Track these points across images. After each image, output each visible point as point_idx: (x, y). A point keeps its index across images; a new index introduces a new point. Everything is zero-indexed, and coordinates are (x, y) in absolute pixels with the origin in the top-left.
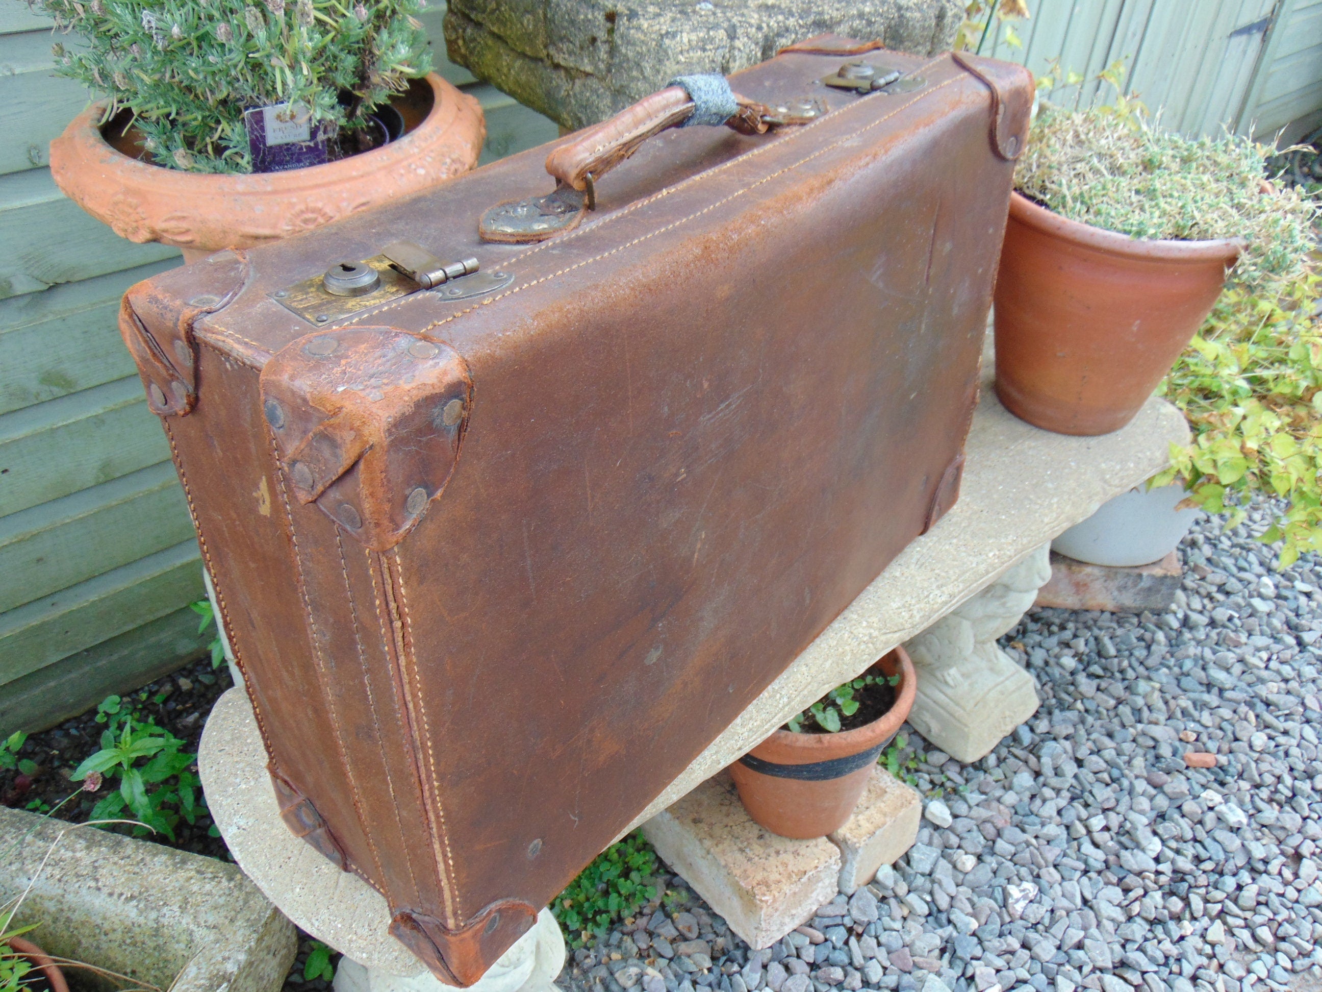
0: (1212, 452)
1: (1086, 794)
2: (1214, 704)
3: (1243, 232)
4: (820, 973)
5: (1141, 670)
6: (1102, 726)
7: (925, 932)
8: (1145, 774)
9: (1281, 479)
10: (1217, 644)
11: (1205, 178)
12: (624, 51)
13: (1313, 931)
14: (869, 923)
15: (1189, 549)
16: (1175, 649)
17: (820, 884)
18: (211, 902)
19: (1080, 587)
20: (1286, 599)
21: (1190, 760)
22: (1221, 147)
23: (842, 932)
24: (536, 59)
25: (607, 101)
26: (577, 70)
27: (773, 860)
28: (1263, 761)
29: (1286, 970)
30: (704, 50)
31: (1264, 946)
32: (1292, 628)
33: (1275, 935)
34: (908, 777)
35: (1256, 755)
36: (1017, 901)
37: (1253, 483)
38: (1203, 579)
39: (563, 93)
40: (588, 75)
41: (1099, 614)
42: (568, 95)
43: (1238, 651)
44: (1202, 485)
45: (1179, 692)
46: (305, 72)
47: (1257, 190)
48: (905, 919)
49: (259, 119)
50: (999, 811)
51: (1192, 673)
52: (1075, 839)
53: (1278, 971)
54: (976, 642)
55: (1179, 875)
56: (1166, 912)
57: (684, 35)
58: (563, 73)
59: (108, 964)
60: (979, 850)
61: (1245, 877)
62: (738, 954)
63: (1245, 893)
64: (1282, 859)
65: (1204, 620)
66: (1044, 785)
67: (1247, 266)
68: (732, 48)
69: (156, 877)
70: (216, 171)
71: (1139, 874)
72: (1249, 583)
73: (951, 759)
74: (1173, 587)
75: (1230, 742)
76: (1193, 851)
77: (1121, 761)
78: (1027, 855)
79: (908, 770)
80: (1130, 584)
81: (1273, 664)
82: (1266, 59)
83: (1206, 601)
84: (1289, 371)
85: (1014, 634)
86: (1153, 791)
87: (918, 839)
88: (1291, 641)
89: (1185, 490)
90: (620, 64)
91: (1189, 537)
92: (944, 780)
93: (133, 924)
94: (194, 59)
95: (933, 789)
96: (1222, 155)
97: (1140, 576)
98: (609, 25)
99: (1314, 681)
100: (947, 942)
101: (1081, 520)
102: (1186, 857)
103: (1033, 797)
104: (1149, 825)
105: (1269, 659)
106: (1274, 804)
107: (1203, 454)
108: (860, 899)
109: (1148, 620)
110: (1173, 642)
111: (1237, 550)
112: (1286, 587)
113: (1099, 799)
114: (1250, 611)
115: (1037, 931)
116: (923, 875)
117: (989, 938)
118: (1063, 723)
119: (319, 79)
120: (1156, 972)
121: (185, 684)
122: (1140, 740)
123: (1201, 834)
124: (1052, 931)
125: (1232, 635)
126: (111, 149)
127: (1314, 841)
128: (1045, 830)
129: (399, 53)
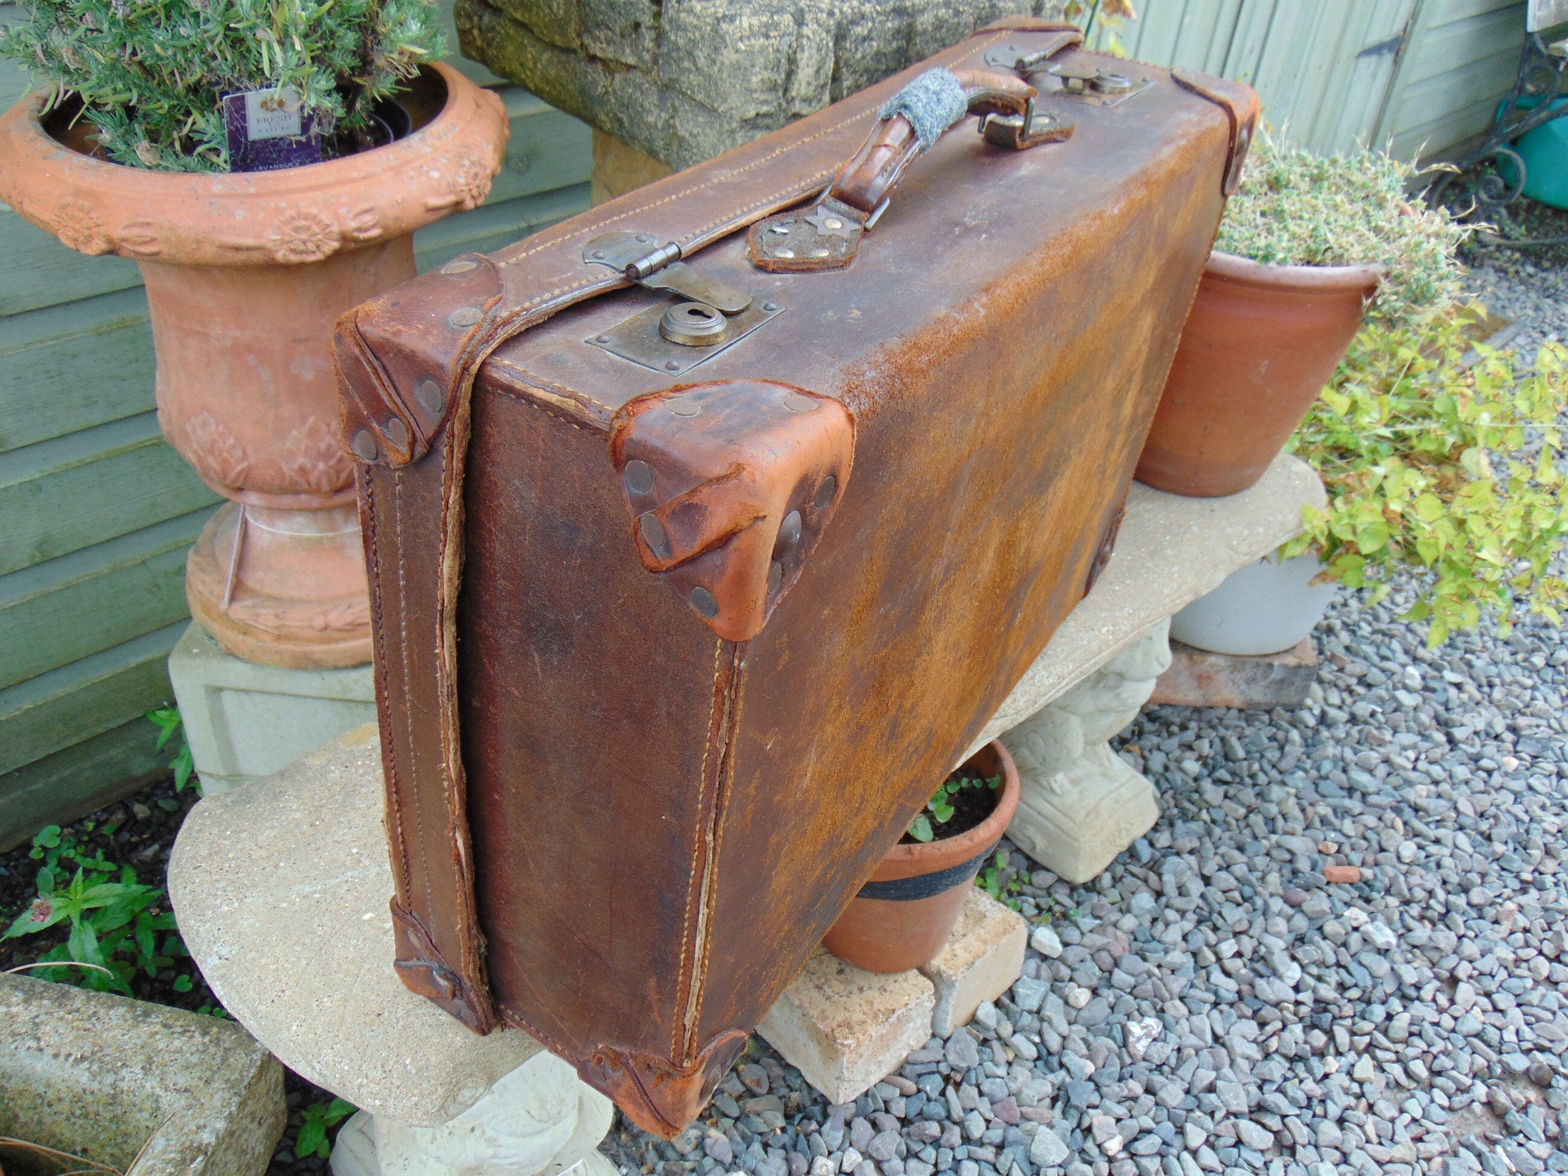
0: (1351, 516)
1: (1215, 916)
2: (1357, 811)
3: (1382, 257)
4: (912, 1129)
5: (1274, 773)
6: (1231, 838)
7: (1033, 1078)
8: (1281, 892)
9: (1428, 545)
10: (1358, 743)
11: (1339, 198)
12: (673, 38)
13: (1472, 1063)
14: (969, 1070)
15: (1324, 637)
16: (1311, 749)
17: (911, 1025)
18: (181, 1061)
19: (1203, 680)
20: (1434, 691)
21: (1331, 874)
22: (1355, 164)
23: (938, 1080)
24: (568, 51)
25: (654, 98)
26: (618, 61)
27: (856, 998)
28: (1412, 874)
29: (1442, 1108)
30: (767, 37)
31: (1418, 1082)
32: (1443, 724)
33: (1430, 1069)
34: (1011, 901)
35: (1404, 868)
36: (1139, 1039)
37: (1396, 552)
38: (1341, 670)
39: (600, 90)
40: (630, 68)
41: (1224, 711)
42: (607, 92)
43: (1382, 750)
44: (1340, 555)
45: (1317, 797)
46: (298, 47)
47: (1396, 213)
48: (1010, 1064)
49: (240, 105)
50: (1116, 938)
51: (1331, 776)
52: (1203, 968)
53: (1434, 1109)
54: (1086, 743)
55: (1321, 1005)
56: (1308, 1047)
57: (745, 19)
58: (600, 67)
59: (53, 1141)
60: (1094, 982)
61: (1396, 1004)
62: (817, 1110)
63: (1395, 1023)
64: (1436, 984)
65: (1343, 716)
66: (1167, 906)
67: (1389, 296)
68: (800, 36)
69: (112, 1034)
70: (186, 170)
71: (1277, 1005)
72: (1393, 674)
73: (1060, 880)
74: (1308, 679)
75: (1375, 853)
76: (1337, 978)
77: (1253, 877)
78: (1148, 987)
79: (1010, 894)
80: (1259, 675)
81: (1422, 765)
82: (1399, 84)
83: (1345, 695)
84: (1434, 426)
85: (1128, 735)
86: (1290, 911)
87: (1024, 972)
88: (1440, 737)
89: (1321, 562)
90: (669, 53)
91: (1325, 623)
92: (1052, 903)
93: (84, 1091)
94: (161, 31)
95: (1039, 914)
96: (1356, 173)
97: (1270, 666)
98: (655, 8)
99: (1467, 783)
100: (1059, 1089)
101: (1204, 593)
102: (1328, 983)
103: (1154, 920)
104: (1287, 949)
105: (1417, 759)
106: (1426, 922)
107: (1341, 519)
108: (958, 1041)
109: (1281, 717)
110: (1310, 741)
111: (1379, 638)
112: (1433, 678)
113: (1230, 920)
114: (1394, 705)
115: (1162, 1073)
116: (1030, 1012)
117: (1108, 1082)
118: (1187, 835)
119: (313, 58)
120: (1297, 1116)
121: (141, 810)
122: (1275, 853)
123: (1345, 957)
124: (1180, 1072)
125: (1375, 732)
126: (57, 144)
127: (1471, 962)
128: (1169, 958)
129: (409, 30)
